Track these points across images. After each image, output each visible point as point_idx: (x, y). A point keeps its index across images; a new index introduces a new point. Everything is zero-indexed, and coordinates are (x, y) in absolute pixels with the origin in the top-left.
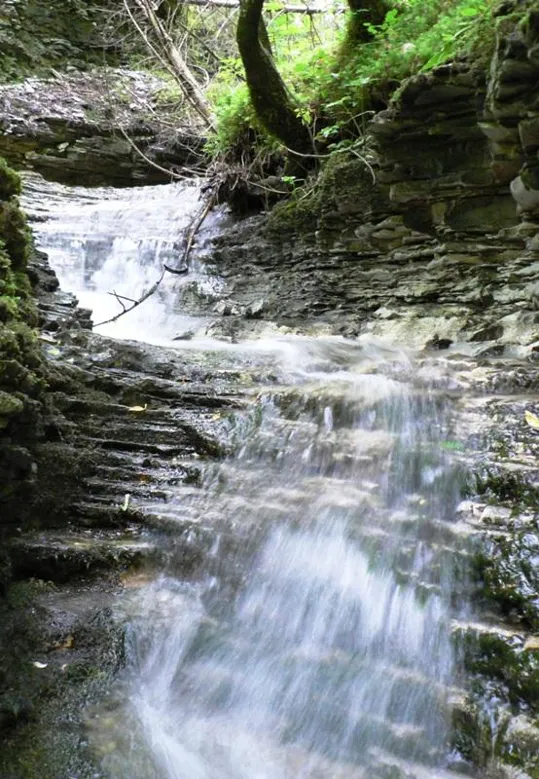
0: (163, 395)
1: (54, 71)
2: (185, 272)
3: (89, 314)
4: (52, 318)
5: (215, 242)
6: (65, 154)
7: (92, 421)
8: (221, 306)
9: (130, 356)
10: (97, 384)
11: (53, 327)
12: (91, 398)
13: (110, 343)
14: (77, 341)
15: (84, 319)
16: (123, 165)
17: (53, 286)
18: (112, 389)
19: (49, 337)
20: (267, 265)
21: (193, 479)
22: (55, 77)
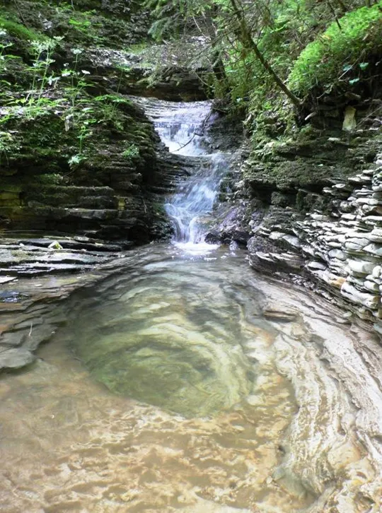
0: (181, 164)
1: (164, 41)
2: (203, 135)
3: (168, 148)
4: (159, 149)
5: (212, 125)
6: (169, 81)
7: (166, 169)
8: (210, 146)
9: (175, 157)
10: (167, 162)
11: (159, 151)
12: (166, 165)
13: (171, 154)
14: (165, 154)
15: (167, 149)
16: (195, 84)
17: (160, 141)
18: (170, 163)
19: (157, 153)
20: (223, 133)
21: (185, 180)
22: (164, 44)
